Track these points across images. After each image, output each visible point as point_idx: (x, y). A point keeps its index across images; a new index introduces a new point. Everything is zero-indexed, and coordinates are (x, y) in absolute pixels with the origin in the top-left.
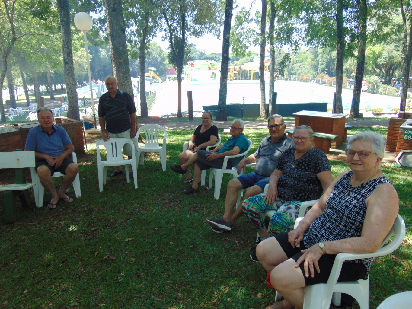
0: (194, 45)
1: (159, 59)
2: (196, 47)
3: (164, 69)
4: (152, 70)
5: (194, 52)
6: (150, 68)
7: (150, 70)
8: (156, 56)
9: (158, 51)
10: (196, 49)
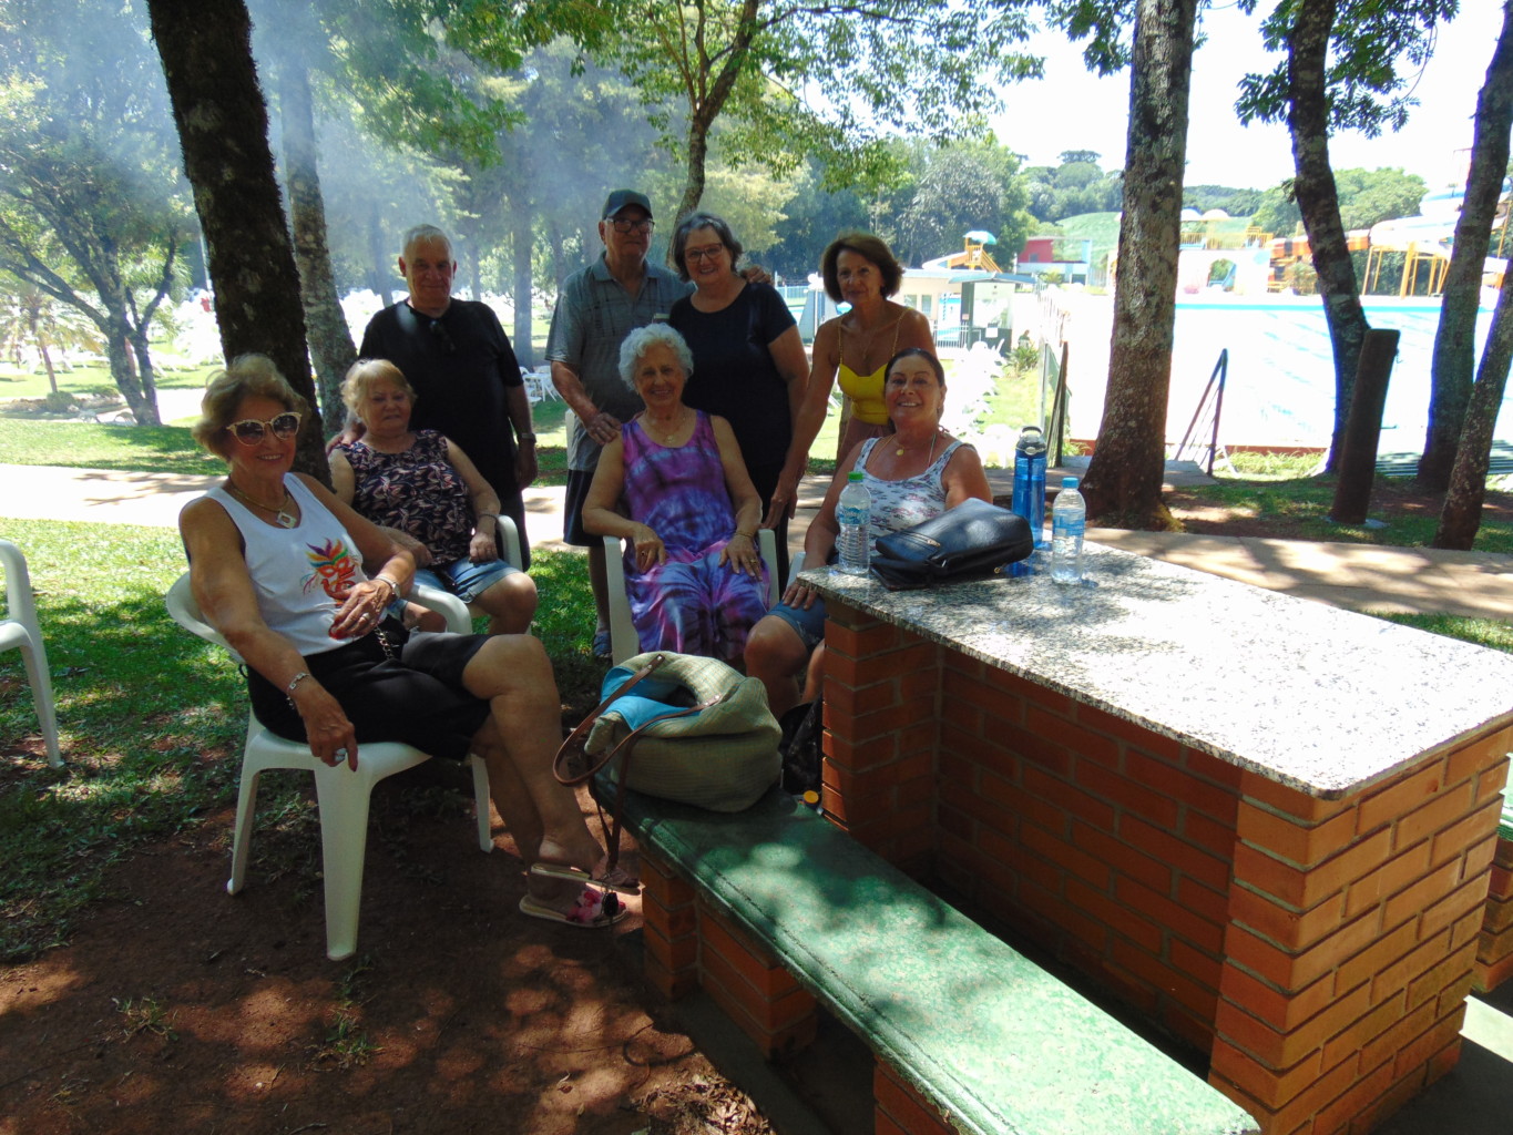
0: (1093, 154)
1: (1002, 202)
2: (1098, 162)
3: (1016, 239)
4: (977, 243)
5: (1089, 181)
6: (973, 235)
7: (971, 242)
8: (995, 187)
9: (1001, 170)
10: (1097, 167)
